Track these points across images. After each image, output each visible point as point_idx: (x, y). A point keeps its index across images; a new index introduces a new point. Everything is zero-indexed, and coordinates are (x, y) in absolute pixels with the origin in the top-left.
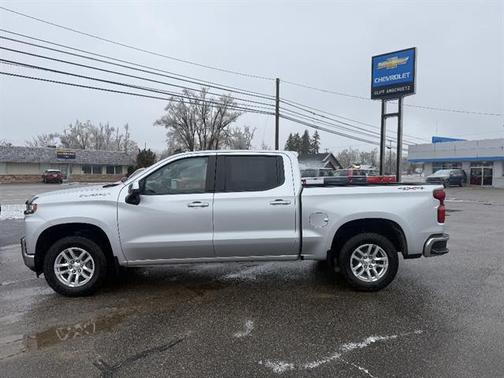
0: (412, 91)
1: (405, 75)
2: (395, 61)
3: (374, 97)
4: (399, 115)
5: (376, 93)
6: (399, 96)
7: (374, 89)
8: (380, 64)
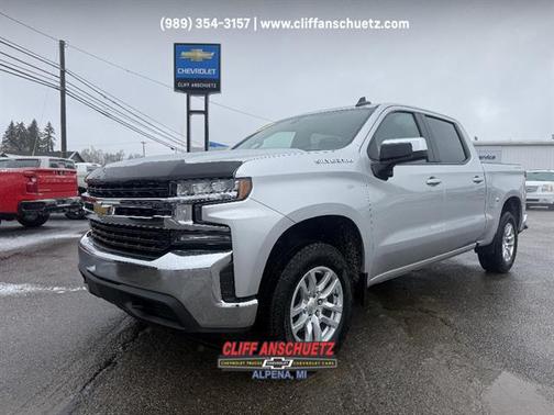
0: (217, 89)
1: (211, 72)
2: (199, 54)
4: (205, 113)
5: (179, 85)
6: (205, 92)
7: (177, 80)
8: (183, 53)
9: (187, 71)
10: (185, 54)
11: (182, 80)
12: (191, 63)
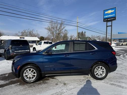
0: (115, 19)
1: (113, 15)
2: (110, 11)
3: (104, 21)
4: (111, 26)
6: (111, 21)
8: (106, 12)
9: (107, 16)
11: (105, 19)
12: (108, 14)
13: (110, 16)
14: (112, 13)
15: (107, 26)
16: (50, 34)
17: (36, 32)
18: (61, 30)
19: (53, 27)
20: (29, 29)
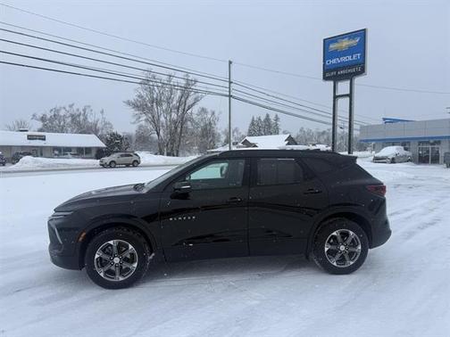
0: (362, 72)
1: (356, 57)
3: (325, 78)
4: (350, 96)
5: (328, 75)
6: (350, 77)
7: (326, 70)
8: (331, 46)
9: (334, 61)
10: (333, 46)
11: (330, 71)
12: (337, 54)
13: (344, 59)
14: (350, 51)
15: (336, 97)
16: (143, 123)
17: (99, 116)
18: (186, 108)
19: (155, 96)
20: (73, 105)
